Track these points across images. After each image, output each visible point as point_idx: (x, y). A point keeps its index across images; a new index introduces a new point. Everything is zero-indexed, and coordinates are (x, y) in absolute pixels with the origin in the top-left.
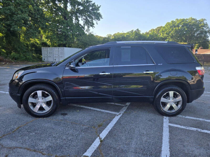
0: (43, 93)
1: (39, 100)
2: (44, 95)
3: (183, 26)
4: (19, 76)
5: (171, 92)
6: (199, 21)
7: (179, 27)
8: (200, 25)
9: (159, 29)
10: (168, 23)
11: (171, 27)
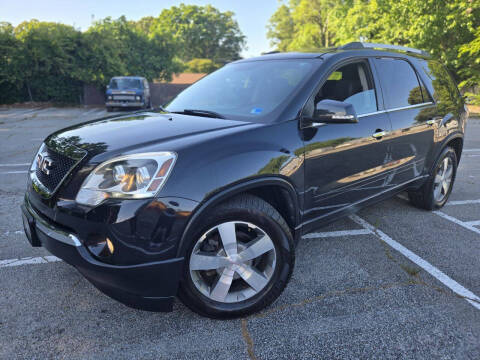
0: (238, 228)
1: (229, 258)
2: (245, 237)
3: (196, 23)
4: (165, 178)
5: (446, 160)
6: (224, 14)
7: (188, 23)
8: (227, 24)
9: (148, 22)
10: (166, 10)
11: (173, 22)
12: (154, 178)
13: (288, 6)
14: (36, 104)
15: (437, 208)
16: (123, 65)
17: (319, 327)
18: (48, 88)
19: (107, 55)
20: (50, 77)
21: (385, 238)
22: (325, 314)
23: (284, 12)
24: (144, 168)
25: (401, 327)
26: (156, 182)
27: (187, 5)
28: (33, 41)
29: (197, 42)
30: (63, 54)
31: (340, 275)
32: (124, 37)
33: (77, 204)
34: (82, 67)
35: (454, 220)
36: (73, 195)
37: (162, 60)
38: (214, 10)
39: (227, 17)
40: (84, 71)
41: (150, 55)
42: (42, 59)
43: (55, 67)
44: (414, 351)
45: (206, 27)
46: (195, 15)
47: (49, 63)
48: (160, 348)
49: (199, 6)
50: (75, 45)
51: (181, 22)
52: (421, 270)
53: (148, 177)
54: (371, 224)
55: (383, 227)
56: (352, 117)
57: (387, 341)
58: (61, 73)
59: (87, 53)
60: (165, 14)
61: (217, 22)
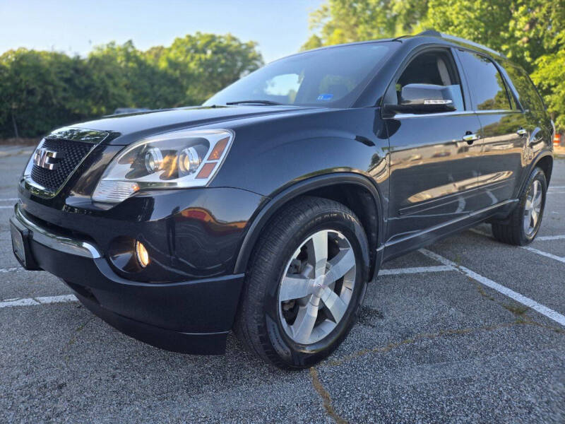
3: (214, 53)
4: (219, 162)
5: (536, 183)
6: (246, 44)
7: (205, 53)
8: (251, 55)
9: (158, 52)
10: (179, 39)
11: (188, 51)
12: (205, 161)
13: (320, 36)
14: (22, 140)
15: (527, 242)
16: (129, 95)
17: (414, 376)
18: (38, 122)
19: (109, 83)
20: (40, 110)
21: (471, 274)
22: (419, 361)
23: (315, 42)
24: (191, 149)
25: (523, 375)
26: (208, 167)
27: (203, 33)
28: (21, 67)
29: (215, 75)
30: (57, 82)
31: (427, 315)
32: (131, 64)
33: (94, 202)
34: (80, 97)
35: (549, 255)
36: (89, 189)
37: (175, 92)
38: (234, 39)
39: (250, 47)
40: (82, 102)
41: (160, 86)
42: (32, 87)
43: (46, 96)
44: (548, 402)
45: (225, 58)
46: (213, 44)
47: (39, 91)
48: (203, 405)
49: (218, 34)
50: (72, 72)
51: (197, 51)
52: (528, 309)
53: (196, 160)
54: (451, 260)
55: (467, 263)
56: (449, 101)
57: (510, 392)
58: (53, 105)
59: (86, 82)
60: (178, 44)
61: (239, 53)
